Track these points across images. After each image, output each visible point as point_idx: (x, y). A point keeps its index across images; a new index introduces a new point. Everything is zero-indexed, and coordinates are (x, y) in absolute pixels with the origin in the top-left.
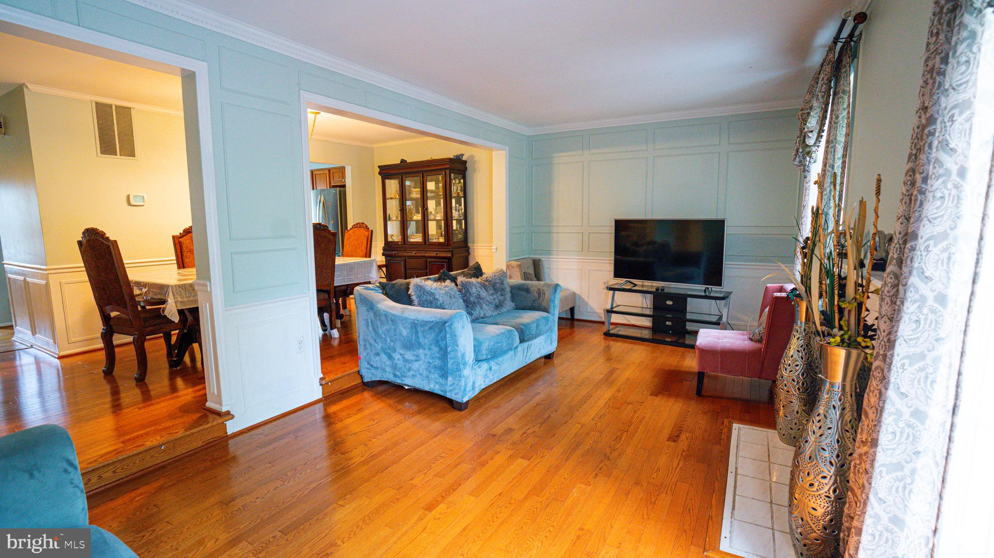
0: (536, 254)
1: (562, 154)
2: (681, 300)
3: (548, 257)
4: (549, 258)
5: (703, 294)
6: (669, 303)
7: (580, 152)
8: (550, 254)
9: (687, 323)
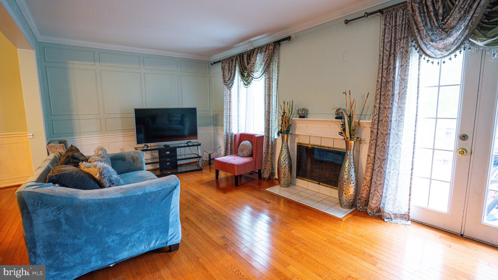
0: (59, 137)
1: (76, 62)
2: (174, 150)
3: (72, 137)
4: (73, 139)
5: (186, 145)
6: (168, 153)
7: (93, 63)
8: (73, 136)
9: (178, 161)
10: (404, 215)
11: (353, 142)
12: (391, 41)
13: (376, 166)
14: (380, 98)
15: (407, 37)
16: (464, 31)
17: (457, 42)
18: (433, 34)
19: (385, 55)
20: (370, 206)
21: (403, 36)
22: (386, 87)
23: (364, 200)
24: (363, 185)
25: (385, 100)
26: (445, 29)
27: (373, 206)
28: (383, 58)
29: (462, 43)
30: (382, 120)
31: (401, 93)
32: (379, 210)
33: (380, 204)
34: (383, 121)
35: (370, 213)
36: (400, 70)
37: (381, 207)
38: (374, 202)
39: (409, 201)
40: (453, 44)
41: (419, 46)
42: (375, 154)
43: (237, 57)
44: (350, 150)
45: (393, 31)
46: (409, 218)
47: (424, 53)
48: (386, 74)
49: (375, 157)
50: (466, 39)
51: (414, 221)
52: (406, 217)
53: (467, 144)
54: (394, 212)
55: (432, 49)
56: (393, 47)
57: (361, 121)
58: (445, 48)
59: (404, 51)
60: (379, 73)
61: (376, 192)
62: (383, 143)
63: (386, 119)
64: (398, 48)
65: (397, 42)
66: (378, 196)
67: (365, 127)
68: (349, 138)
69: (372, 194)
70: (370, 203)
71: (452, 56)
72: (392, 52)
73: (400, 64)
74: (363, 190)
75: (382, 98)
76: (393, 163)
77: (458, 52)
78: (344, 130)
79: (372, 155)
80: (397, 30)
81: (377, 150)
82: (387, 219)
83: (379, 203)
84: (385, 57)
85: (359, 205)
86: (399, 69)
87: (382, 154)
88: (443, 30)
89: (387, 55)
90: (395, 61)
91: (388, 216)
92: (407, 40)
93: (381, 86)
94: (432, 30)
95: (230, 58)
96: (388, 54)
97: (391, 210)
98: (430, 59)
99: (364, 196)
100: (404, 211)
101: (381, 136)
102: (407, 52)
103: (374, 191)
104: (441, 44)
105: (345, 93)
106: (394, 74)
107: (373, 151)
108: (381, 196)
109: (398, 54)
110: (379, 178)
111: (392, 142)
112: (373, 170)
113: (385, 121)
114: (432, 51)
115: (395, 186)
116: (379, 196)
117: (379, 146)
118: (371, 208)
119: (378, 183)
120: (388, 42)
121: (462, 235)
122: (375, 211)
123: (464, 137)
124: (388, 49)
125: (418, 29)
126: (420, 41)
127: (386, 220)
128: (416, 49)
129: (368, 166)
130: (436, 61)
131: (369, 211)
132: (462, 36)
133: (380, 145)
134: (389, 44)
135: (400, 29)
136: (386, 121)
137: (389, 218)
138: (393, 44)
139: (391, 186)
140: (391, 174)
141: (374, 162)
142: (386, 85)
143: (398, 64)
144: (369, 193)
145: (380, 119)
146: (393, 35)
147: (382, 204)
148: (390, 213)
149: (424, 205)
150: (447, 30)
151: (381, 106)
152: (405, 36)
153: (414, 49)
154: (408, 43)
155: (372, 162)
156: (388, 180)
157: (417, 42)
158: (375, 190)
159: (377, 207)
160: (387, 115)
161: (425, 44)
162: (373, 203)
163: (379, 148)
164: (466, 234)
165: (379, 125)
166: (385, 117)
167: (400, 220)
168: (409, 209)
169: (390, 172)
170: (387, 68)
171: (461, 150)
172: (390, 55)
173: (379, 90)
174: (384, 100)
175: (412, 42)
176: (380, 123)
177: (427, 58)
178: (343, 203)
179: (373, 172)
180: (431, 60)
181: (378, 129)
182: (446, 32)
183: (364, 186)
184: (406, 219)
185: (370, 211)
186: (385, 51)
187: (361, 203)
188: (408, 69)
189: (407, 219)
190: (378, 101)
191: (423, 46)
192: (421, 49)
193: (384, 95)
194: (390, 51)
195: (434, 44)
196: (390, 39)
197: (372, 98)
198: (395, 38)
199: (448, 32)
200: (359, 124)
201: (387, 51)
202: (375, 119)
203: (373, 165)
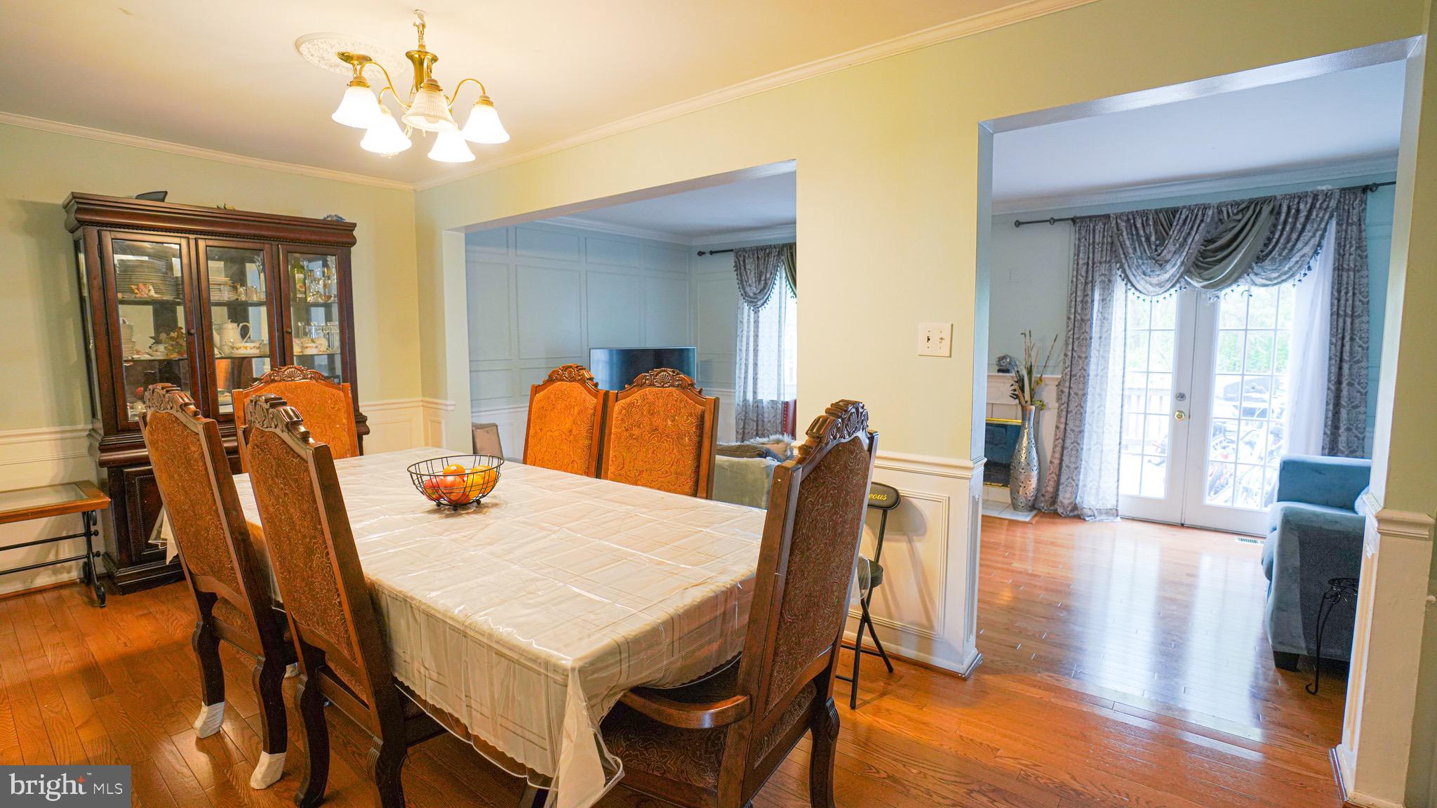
10: (1111, 509)
11: (1033, 407)
12: (1088, 264)
13: (1068, 442)
14: (1073, 342)
15: (1110, 262)
16: (1179, 268)
17: (1173, 279)
18: (1143, 264)
19: (1079, 282)
20: (1062, 503)
21: (1104, 259)
22: (1080, 327)
23: (1051, 495)
24: (1048, 473)
25: (1080, 346)
26: (1158, 260)
27: (1066, 502)
28: (1077, 285)
29: (1178, 281)
30: (1075, 375)
31: (1104, 337)
32: (1075, 507)
33: (1076, 497)
34: (1078, 376)
35: (1062, 513)
36: (1101, 306)
37: (1077, 502)
38: (1068, 495)
39: (1118, 488)
40: (1168, 281)
41: (1127, 276)
42: (1066, 424)
43: (782, 249)
44: (1029, 420)
45: (1091, 250)
46: (1117, 513)
47: (1133, 285)
48: (1082, 309)
49: (1065, 429)
50: (1181, 276)
51: (1124, 518)
52: (1114, 512)
53: (1184, 406)
54: (1098, 507)
55: (1142, 282)
56: (1090, 272)
57: (1043, 376)
58: (1160, 285)
59: (1106, 280)
60: (1070, 307)
61: (1070, 480)
62: (1079, 408)
63: (1082, 373)
64: (1097, 275)
65: (1095, 266)
66: (1073, 486)
67: (1046, 385)
68: (1029, 402)
69: (1063, 484)
70: (1060, 498)
71: (1167, 294)
72: (1090, 278)
73: (1101, 298)
74: (1049, 480)
75: (1076, 343)
76: (1094, 435)
77: (1173, 291)
78: (1022, 389)
79: (1062, 426)
80: (1096, 250)
81: (1068, 418)
82: (1089, 517)
83: (1074, 496)
84: (1079, 285)
85: (1042, 505)
86: (1099, 304)
87: (1077, 423)
88: (1156, 261)
89: (1082, 282)
90: (1093, 290)
91: (1090, 513)
92: (1110, 266)
93: (1074, 324)
94: (1142, 259)
95: (763, 249)
96: (1084, 281)
97: (1093, 503)
98: (1140, 295)
99: (1050, 489)
100: (1110, 504)
101: (1074, 398)
102: (1110, 281)
103: (1068, 479)
104: (1155, 280)
105: (1025, 334)
106: (1092, 309)
107: (1063, 420)
108: (1077, 485)
109: (1097, 282)
110: (1073, 459)
111: (1090, 406)
112: (1063, 448)
113: (1080, 376)
114: (1143, 284)
115: (1098, 468)
116: (1075, 486)
117: (1071, 412)
118: (1064, 506)
119: (1073, 466)
120: (1084, 264)
121: (1182, 525)
122: (1069, 509)
123: (1181, 396)
124: (1084, 274)
125: (1124, 254)
126: (1128, 271)
127: (1087, 519)
128: (1123, 280)
129: (1057, 443)
130: (1148, 299)
131: (1060, 511)
132: (1178, 272)
133: (1074, 412)
134: (1085, 268)
135: (1100, 249)
136: (1082, 375)
137: (1090, 516)
138: (1091, 267)
139: (1092, 469)
140: (1092, 452)
141: (1065, 436)
142: (1081, 324)
143: (1097, 297)
144: (1058, 483)
145: (1073, 373)
146: (1091, 256)
147: (1078, 498)
148: (1092, 508)
149: (1135, 492)
150: (1160, 262)
151: (1074, 354)
152: (1108, 259)
153: (1119, 279)
154: (1110, 270)
155: (1062, 436)
156: (1086, 462)
157: (1124, 271)
158: (1069, 477)
159: (1072, 503)
160: (1083, 367)
161: (1134, 275)
162: (1065, 497)
163: (1072, 416)
164: (1187, 522)
165: (1072, 382)
166: (1080, 370)
167: (1106, 518)
168: (1117, 501)
169: (1090, 449)
170: (1082, 301)
171: (1177, 413)
172: (1086, 283)
173: (1072, 332)
174: (1078, 346)
175: (1118, 269)
176: (1073, 379)
177: (1137, 293)
178: (1020, 504)
179: (1063, 451)
180: (1142, 297)
181: (1070, 388)
182: (1161, 265)
183: (1050, 474)
184: (1113, 515)
185: (1062, 511)
186: (1080, 277)
187: (1046, 501)
188: (1113, 305)
189: (1115, 515)
190: (1070, 347)
191: (1132, 278)
192: (1129, 280)
193: (1078, 338)
194: (1087, 277)
195: (1147, 278)
196: (1086, 261)
197: (1061, 341)
198: (1093, 259)
199: (1161, 264)
200: (1041, 379)
201: (1082, 277)
202: (1066, 374)
203: (1064, 441)
